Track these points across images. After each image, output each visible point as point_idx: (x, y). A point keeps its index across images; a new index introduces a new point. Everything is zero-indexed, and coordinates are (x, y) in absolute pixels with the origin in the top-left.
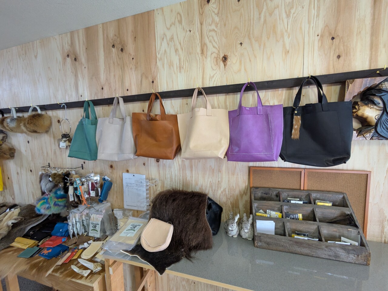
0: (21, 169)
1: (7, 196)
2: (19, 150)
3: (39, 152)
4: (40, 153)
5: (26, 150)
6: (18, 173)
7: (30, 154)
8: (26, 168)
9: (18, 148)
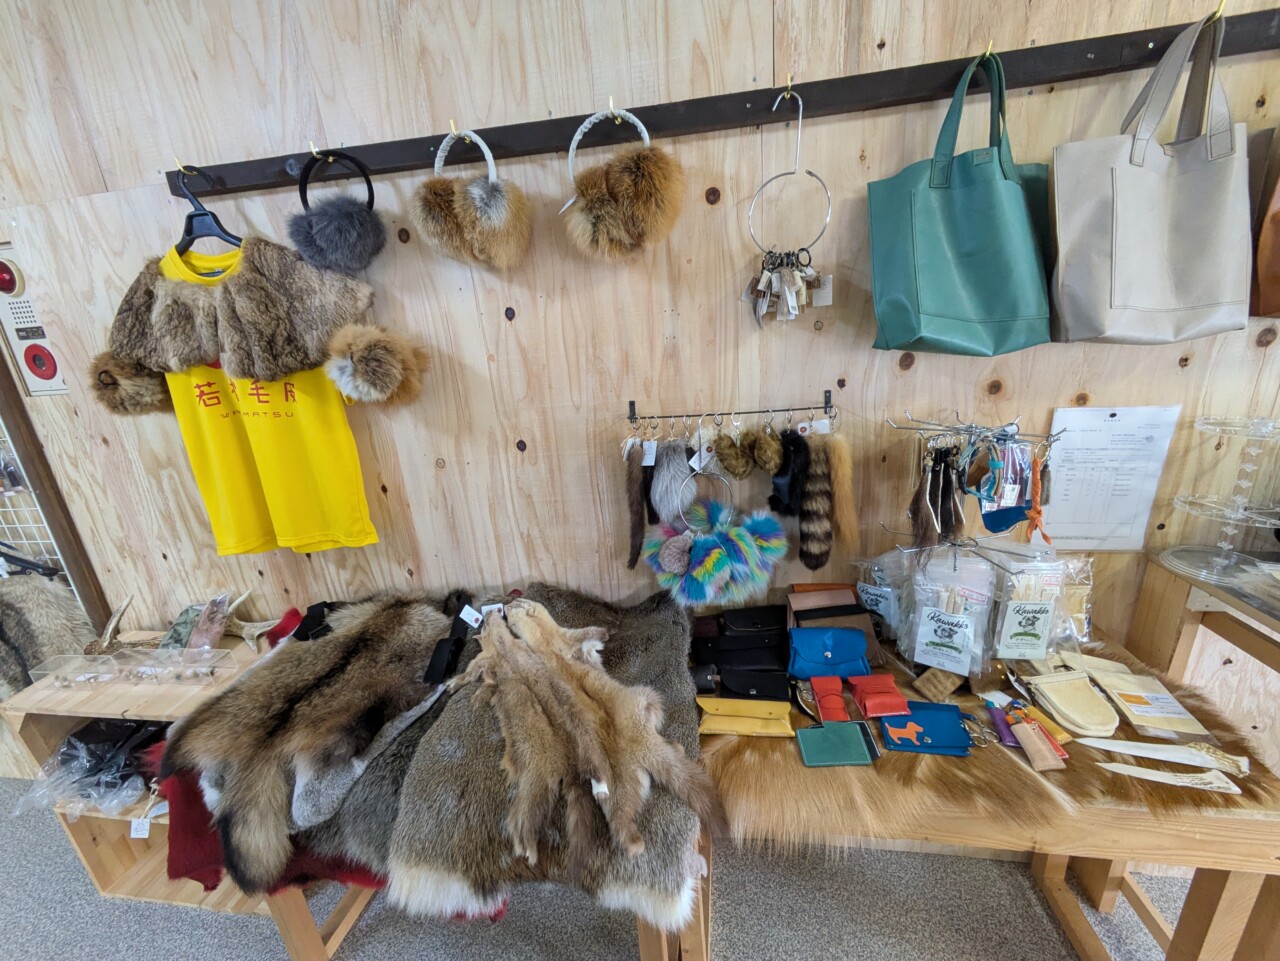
0: (458, 443)
1: (374, 565)
2: (450, 359)
3: (573, 359)
4: (583, 360)
5: (492, 351)
6: (440, 464)
7: (518, 373)
8: (491, 435)
9: (444, 348)
